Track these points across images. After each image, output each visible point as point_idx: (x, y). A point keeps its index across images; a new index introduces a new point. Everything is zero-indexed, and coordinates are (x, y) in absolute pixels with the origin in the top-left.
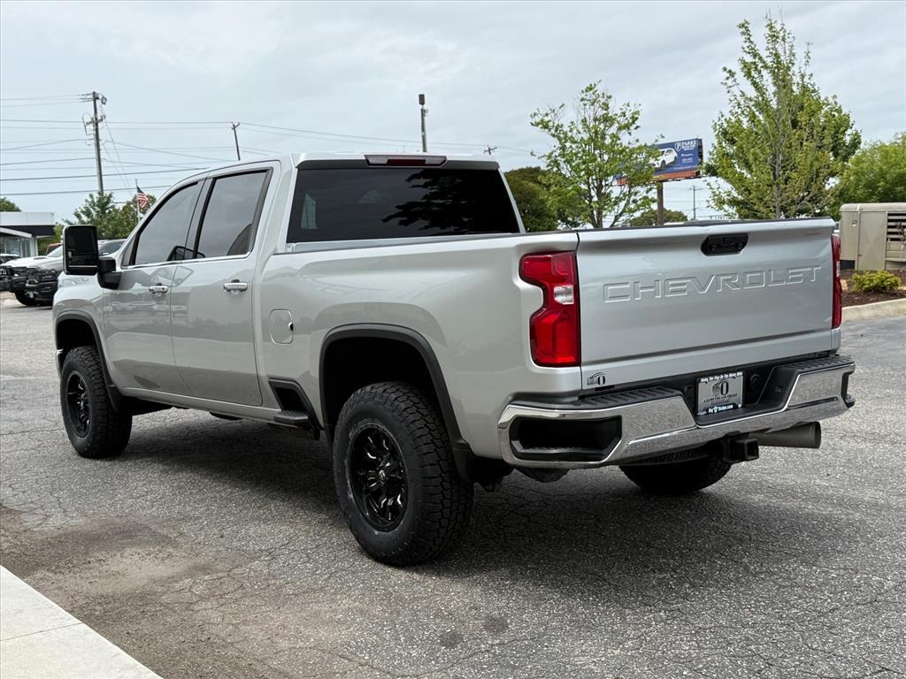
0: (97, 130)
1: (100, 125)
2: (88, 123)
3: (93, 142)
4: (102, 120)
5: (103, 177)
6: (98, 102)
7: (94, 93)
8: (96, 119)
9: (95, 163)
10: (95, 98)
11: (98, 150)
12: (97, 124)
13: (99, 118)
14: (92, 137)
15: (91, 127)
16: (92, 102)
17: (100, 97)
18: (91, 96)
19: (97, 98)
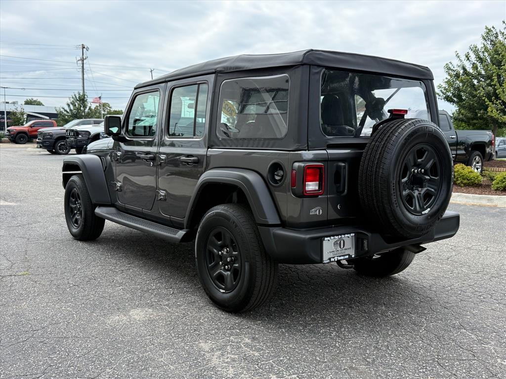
0: (83, 64)
1: (85, 61)
2: (78, 60)
3: (81, 70)
4: (86, 59)
6: (85, 50)
7: (83, 45)
9: (81, 80)
11: (83, 74)
12: (83, 61)
13: (84, 58)
14: (81, 67)
15: (80, 62)
16: (82, 50)
17: (86, 47)
18: (81, 46)
19: (84, 48)
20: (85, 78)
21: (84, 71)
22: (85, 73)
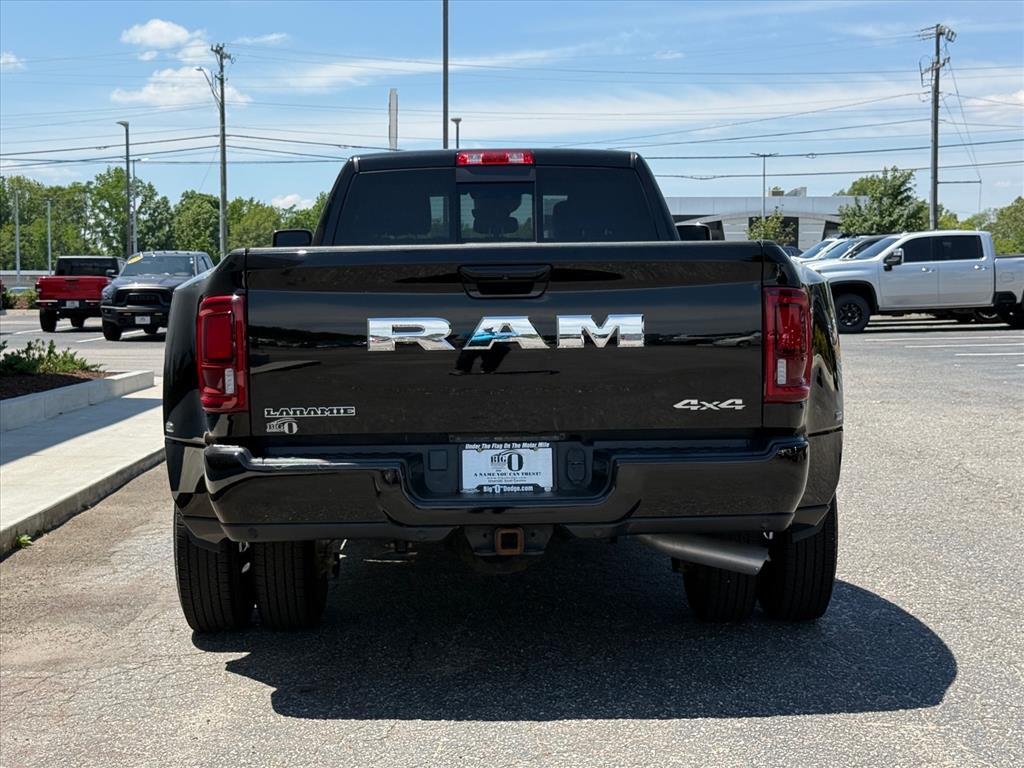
0: (937, 79)
1: (941, 73)
3: (930, 96)
4: (944, 64)
5: (939, 150)
6: (942, 39)
7: (938, 26)
8: (938, 62)
9: (929, 125)
10: (939, 34)
11: (936, 107)
12: (938, 71)
13: (941, 62)
14: (930, 89)
15: (929, 76)
16: (934, 40)
17: (946, 31)
18: (934, 31)
19: (942, 34)
20: (940, 118)
21: (940, 98)
22: (940, 103)
